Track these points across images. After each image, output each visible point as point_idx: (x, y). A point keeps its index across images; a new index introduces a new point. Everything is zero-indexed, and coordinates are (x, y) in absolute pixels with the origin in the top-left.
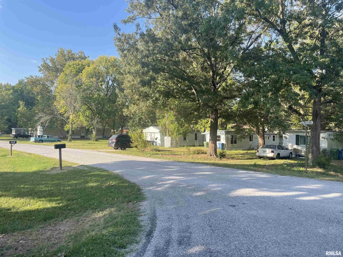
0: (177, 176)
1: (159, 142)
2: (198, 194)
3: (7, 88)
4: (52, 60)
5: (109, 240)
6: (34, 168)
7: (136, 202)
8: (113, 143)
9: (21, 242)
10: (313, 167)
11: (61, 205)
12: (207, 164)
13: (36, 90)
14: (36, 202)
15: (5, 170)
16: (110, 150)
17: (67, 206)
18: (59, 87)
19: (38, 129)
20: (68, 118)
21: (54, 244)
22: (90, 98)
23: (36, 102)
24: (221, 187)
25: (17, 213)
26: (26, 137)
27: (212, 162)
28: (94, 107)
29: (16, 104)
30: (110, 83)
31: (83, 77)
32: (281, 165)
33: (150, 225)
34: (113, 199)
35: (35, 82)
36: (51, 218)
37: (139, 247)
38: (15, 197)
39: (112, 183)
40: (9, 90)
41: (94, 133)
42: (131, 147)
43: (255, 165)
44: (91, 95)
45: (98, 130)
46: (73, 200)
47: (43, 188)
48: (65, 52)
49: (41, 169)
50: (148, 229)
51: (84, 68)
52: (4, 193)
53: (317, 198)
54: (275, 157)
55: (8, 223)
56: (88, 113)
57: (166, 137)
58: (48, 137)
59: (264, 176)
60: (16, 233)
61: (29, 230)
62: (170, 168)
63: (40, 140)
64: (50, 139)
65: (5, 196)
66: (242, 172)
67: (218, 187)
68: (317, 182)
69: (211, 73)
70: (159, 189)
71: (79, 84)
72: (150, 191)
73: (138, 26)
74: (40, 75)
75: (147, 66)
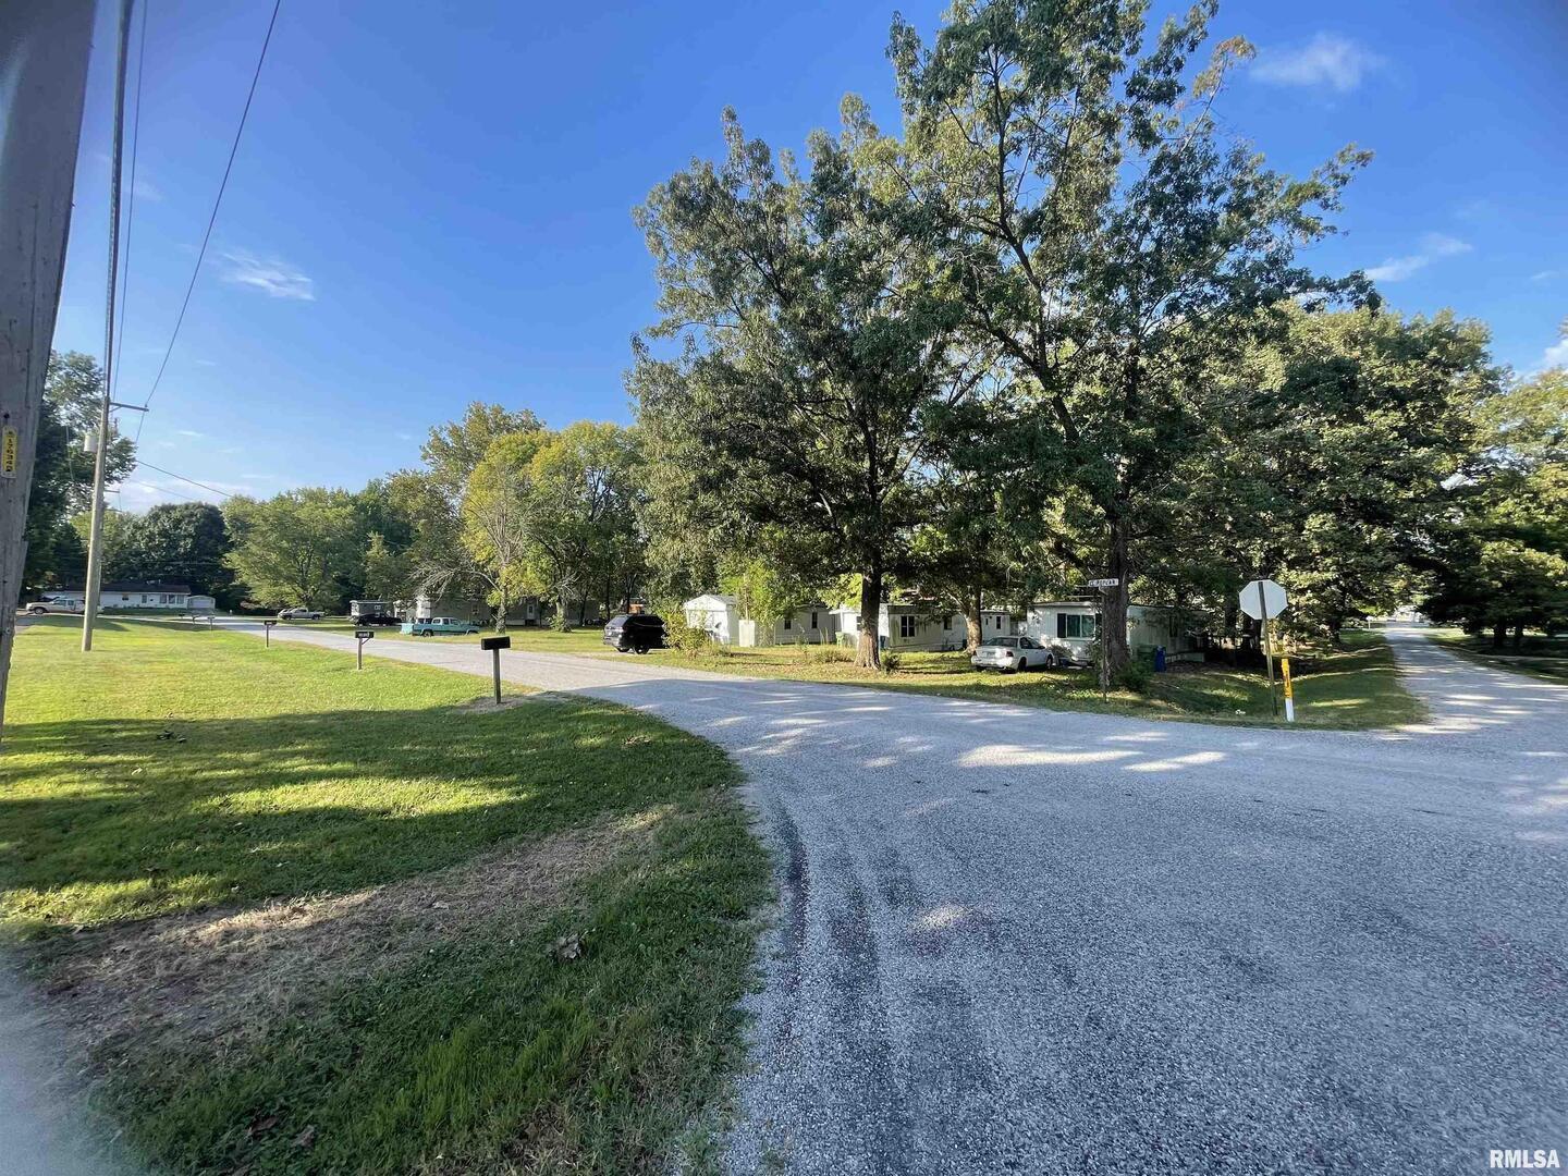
0: (806, 717)
1: (723, 633)
2: (880, 762)
3: (340, 501)
4: (455, 432)
5: (692, 894)
6: (427, 701)
7: (727, 787)
8: (616, 635)
9: (437, 905)
10: (1114, 688)
11: (524, 796)
12: (864, 686)
13: (414, 504)
14: (455, 791)
15: (352, 706)
16: (608, 654)
17: (542, 799)
18: (475, 498)
19: (419, 603)
20: (496, 575)
21: (535, 909)
22: (552, 525)
23: (413, 535)
24: (930, 743)
25: (408, 821)
26: (392, 623)
27: (871, 680)
28: (561, 548)
29: (360, 539)
30: (601, 488)
31: (535, 471)
32: (1039, 685)
33: (788, 851)
34: (661, 779)
35: (410, 487)
36: (509, 833)
37: (778, 912)
38: (395, 778)
39: (644, 737)
40: (345, 505)
41: (560, 611)
42: (663, 647)
43: (979, 687)
44: (553, 519)
45: (571, 606)
46: (554, 784)
47: (461, 751)
48: (488, 411)
49: (446, 703)
50: (786, 860)
51: (535, 452)
52: (363, 768)
53: (1174, 767)
54: (1016, 666)
55: (389, 852)
56: (545, 562)
57: (742, 622)
58: (446, 622)
59: (1015, 712)
60: (417, 878)
61: (452, 870)
62: (781, 698)
63: (426, 630)
64: (451, 627)
65: (367, 775)
66: (957, 703)
67: (922, 743)
68: (1150, 725)
69: (867, 464)
70: (770, 751)
71: (523, 492)
72: (747, 755)
73: (691, 340)
74: (425, 468)
75: (717, 440)
